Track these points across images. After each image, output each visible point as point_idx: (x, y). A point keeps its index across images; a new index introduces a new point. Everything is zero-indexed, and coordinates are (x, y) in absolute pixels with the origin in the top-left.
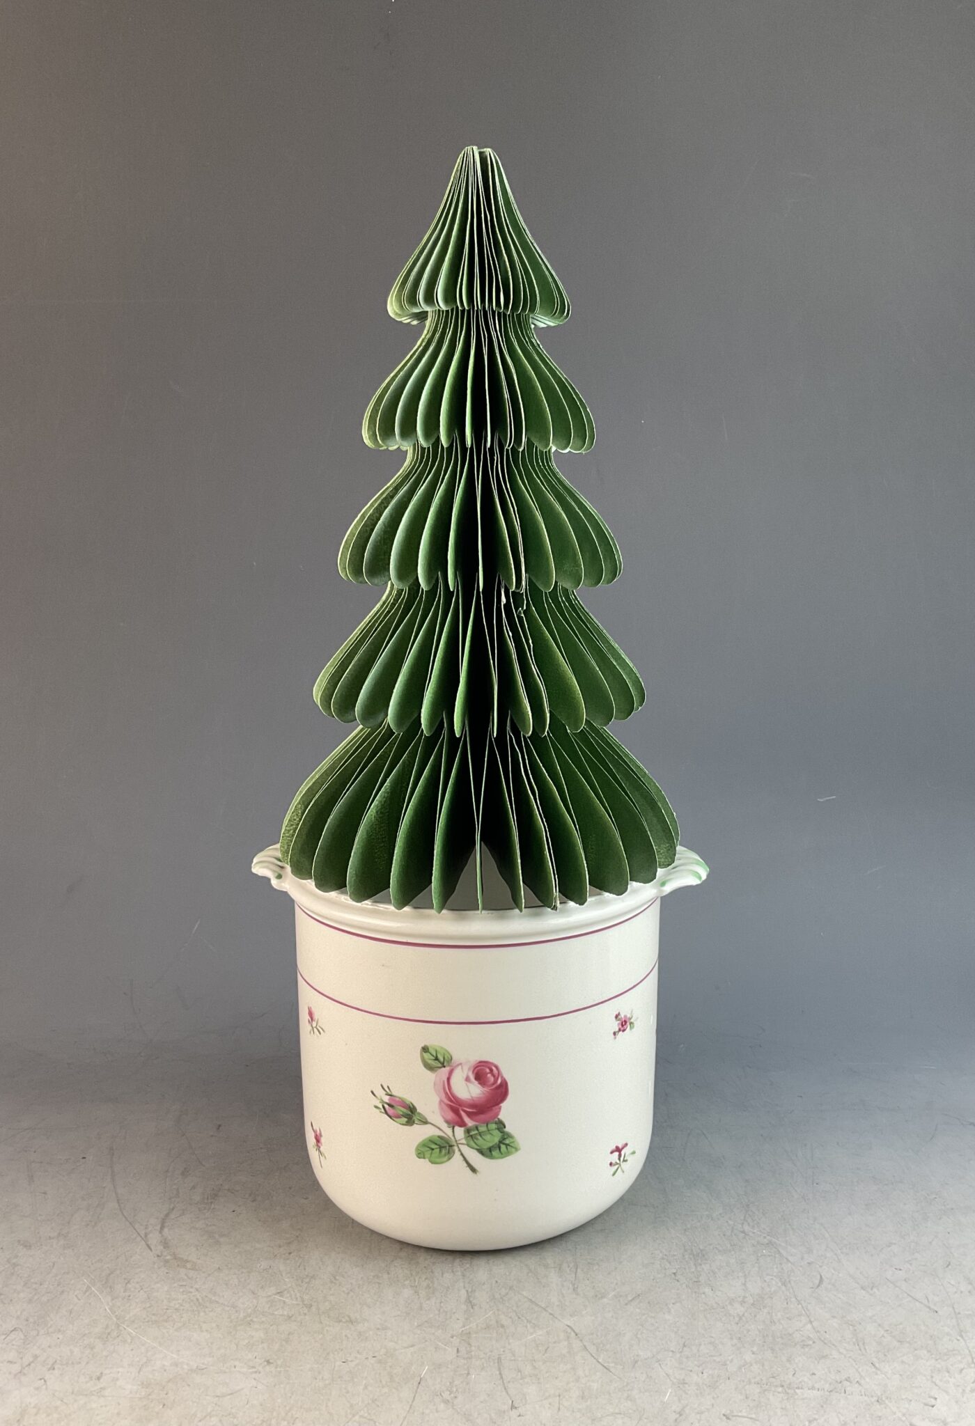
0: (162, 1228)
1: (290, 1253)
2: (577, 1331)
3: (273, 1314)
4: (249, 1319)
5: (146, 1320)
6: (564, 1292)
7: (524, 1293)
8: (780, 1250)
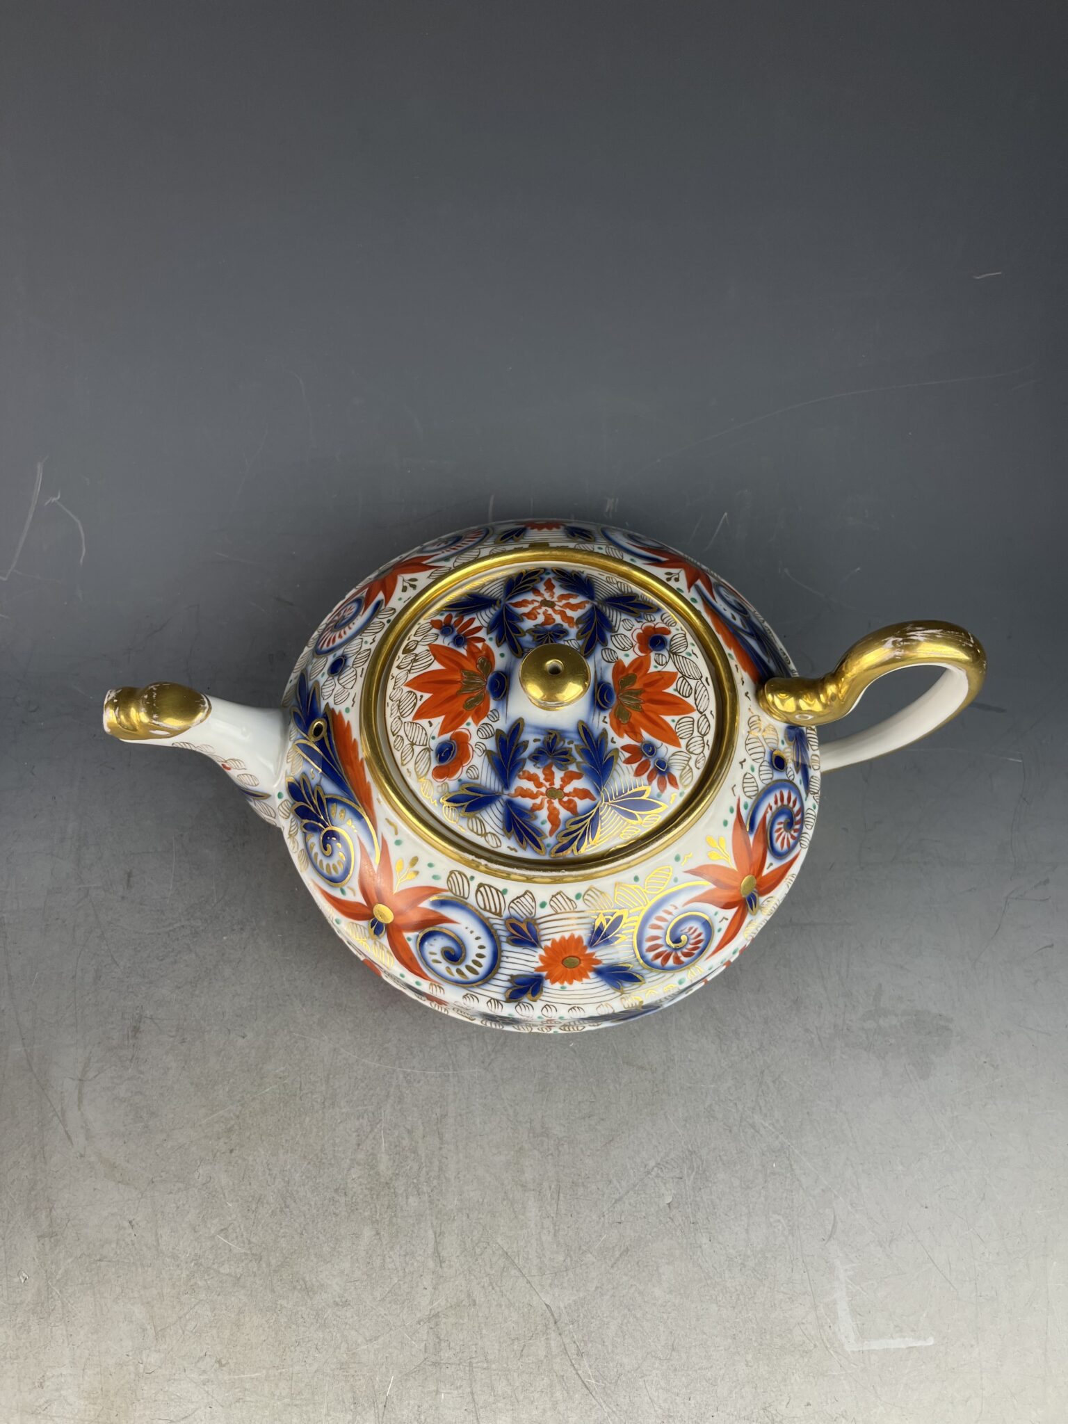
1: (231, 1151)
2: (555, 1315)
3: (219, 1272)
4: (192, 1282)
5: (80, 1280)
6: (544, 1238)
7: (499, 1240)
8: (793, 1163)
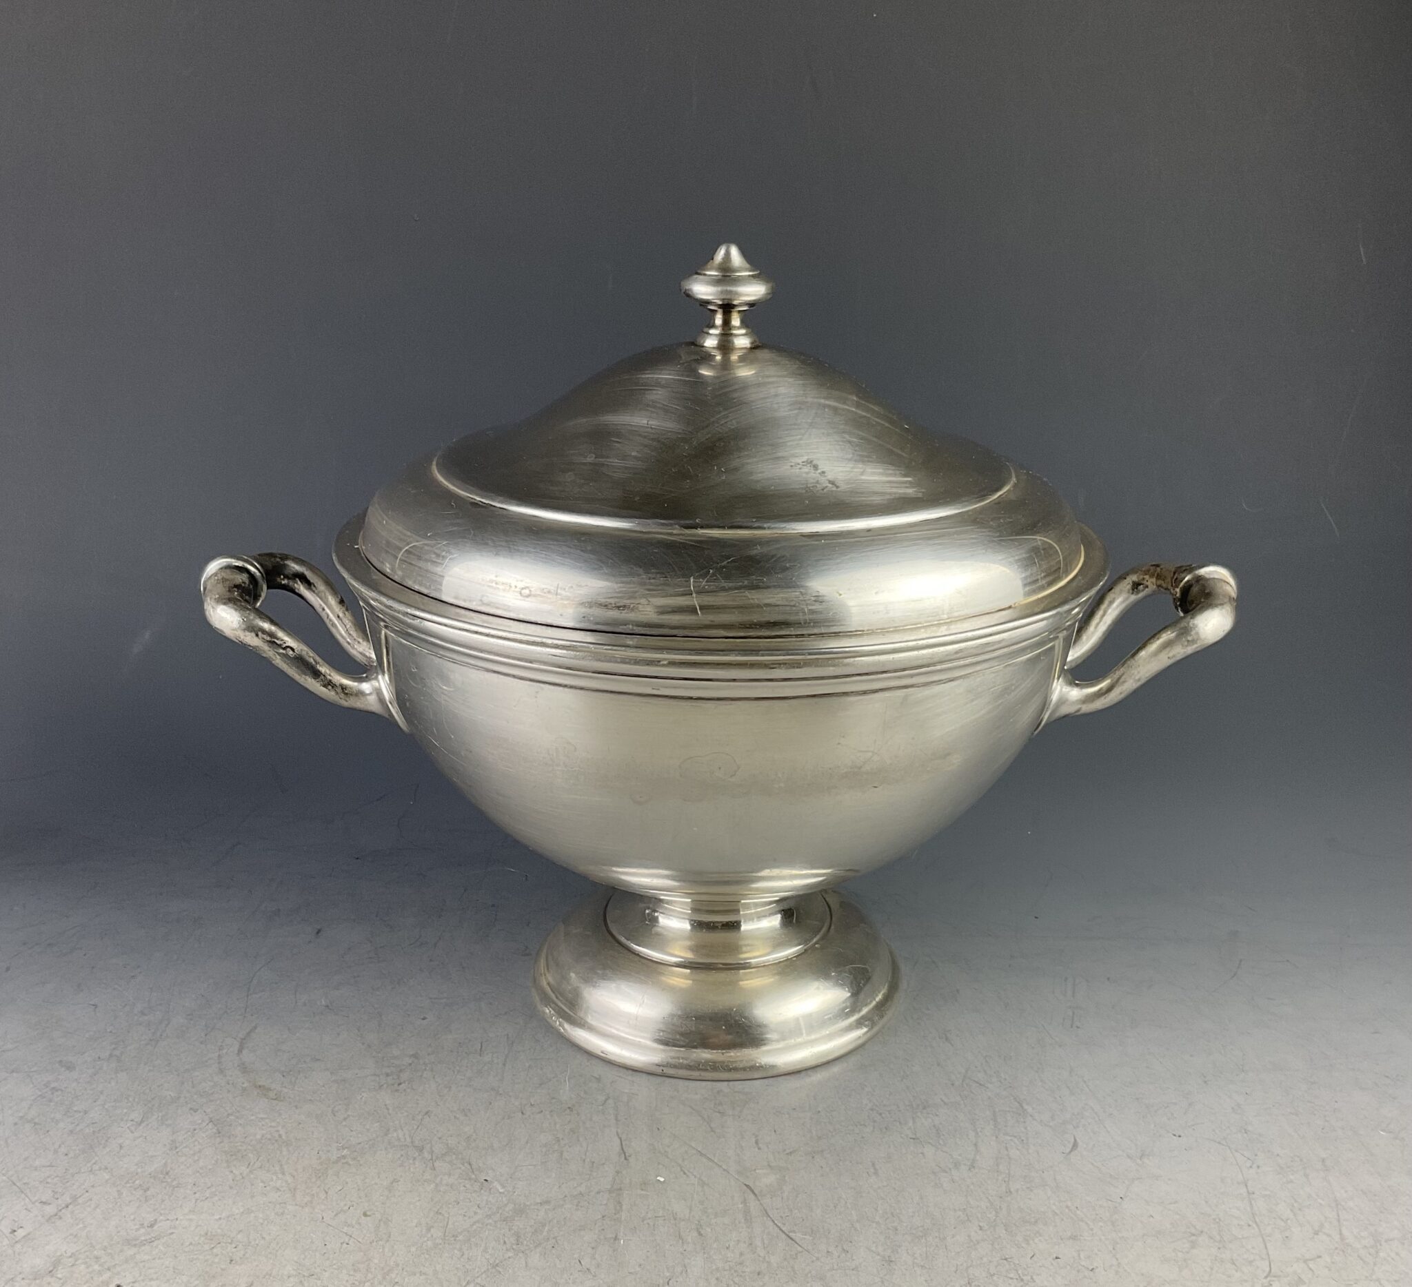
0: (240, 1051)
